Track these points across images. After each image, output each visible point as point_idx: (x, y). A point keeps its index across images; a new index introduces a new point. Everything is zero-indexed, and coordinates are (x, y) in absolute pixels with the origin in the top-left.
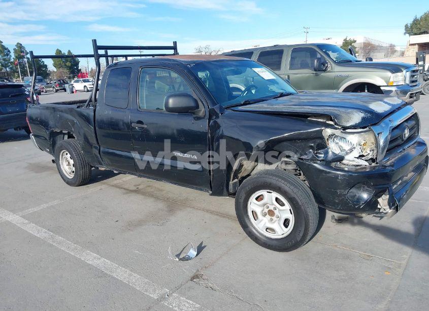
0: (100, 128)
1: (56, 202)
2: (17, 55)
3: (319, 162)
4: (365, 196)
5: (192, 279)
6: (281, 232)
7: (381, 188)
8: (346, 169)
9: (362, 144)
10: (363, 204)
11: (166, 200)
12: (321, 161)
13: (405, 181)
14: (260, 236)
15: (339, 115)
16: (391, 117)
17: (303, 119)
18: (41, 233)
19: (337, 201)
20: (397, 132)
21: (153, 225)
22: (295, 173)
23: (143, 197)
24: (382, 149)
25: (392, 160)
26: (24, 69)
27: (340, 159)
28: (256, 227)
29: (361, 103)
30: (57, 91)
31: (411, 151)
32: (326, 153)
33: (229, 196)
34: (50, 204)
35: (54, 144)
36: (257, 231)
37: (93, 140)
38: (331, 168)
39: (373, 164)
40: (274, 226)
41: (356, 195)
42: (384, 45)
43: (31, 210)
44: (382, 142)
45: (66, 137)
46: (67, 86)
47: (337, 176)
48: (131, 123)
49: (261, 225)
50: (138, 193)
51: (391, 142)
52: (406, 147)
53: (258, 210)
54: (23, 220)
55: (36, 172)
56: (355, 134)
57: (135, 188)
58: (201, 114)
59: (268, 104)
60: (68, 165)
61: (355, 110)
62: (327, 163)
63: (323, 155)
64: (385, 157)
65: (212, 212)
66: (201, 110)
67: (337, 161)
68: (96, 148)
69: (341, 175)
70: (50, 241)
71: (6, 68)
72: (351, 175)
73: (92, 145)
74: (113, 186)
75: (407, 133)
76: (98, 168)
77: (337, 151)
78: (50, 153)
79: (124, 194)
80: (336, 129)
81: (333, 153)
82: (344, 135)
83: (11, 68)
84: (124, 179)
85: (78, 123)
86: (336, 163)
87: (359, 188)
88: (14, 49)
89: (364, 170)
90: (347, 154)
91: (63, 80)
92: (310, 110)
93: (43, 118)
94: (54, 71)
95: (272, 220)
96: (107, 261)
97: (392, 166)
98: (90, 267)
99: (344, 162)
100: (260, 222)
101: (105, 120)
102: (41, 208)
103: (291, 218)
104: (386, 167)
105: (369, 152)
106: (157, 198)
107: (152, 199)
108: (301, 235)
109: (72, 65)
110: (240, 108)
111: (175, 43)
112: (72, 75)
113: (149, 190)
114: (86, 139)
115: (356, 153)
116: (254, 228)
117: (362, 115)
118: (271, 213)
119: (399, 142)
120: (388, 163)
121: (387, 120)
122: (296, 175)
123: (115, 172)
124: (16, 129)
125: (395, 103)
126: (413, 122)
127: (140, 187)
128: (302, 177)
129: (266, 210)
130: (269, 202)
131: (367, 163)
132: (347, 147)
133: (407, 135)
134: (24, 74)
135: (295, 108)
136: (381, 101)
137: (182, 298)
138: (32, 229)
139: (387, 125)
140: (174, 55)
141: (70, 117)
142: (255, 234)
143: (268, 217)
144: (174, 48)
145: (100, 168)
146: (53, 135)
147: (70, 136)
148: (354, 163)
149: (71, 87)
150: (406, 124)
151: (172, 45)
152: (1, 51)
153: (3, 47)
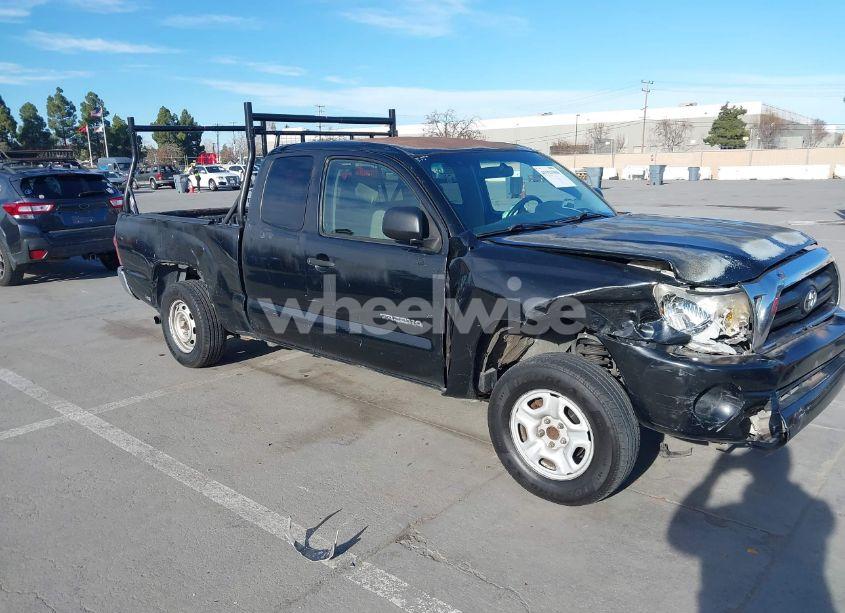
0: (250, 262)
1: (157, 394)
2: (86, 115)
3: (644, 344)
4: (727, 410)
5: (398, 539)
6: (566, 469)
7: (756, 397)
8: (695, 359)
9: (725, 314)
10: (722, 425)
11: (357, 400)
12: (648, 342)
13: (806, 388)
14: (527, 471)
15: (684, 262)
16: (781, 269)
17: (619, 264)
18: (133, 446)
19: (673, 416)
20: (792, 296)
21: (332, 443)
22: (602, 362)
23: (315, 392)
24: (762, 325)
25: (780, 346)
26: (98, 142)
27: (684, 340)
28: (522, 454)
29: (728, 241)
30: (158, 187)
31: (820, 332)
32: (659, 328)
33: (477, 398)
34: (147, 396)
35: (160, 289)
36: (522, 460)
37: (234, 285)
38: (666, 355)
39: (745, 353)
40: (556, 457)
41: (709, 408)
42: (803, 122)
43: (114, 405)
44: (762, 314)
45: (183, 275)
46: (177, 178)
47: (676, 371)
48: (307, 257)
49: (531, 451)
50: (307, 385)
51: (779, 314)
52: (811, 324)
53: (530, 425)
54: (100, 421)
55: (122, 338)
56: (713, 297)
57: (300, 376)
58: (435, 246)
59: (558, 235)
60: (183, 328)
61: (714, 254)
62: (660, 346)
63: (652, 332)
64: (767, 341)
65: (441, 427)
66: (434, 240)
67: (678, 344)
68: (239, 298)
69: (684, 370)
70: (149, 461)
71: (64, 138)
72: (700, 370)
73: (232, 294)
74: (261, 369)
75: (812, 300)
76: (238, 336)
77: (680, 326)
78: (152, 304)
79: (282, 385)
80: (678, 285)
81: (671, 328)
82: (692, 298)
83: (75, 140)
84: (282, 359)
85: (208, 251)
86: (675, 347)
87: (716, 395)
88: (82, 104)
89: (727, 362)
90: (698, 331)
91: (170, 167)
92: (631, 250)
93: (145, 240)
94: (153, 149)
95: (552, 445)
96: (249, 500)
97: (780, 357)
98: (219, 509)
99: (691, 345)
100: (531, 446)
101: (259, 249)
102: (132, 402)
103: (589, 447)
104: (768, 358)
105: (737, 330)
106: (342, 396)
107: (331, 398)
108: (602, 480)
109: (187, 137)
110: (507, 239)
111: (392, 112)
112: (186, 158)
113: (327, 380)
114: (222, 283)
115: (713, 331)
116: (518, 455)
117: (727, 263)
118: (553, 433)
119: (796, 314)
120: (774, 353)
121: (773, 273)
122: (603, 366)
123: (270, 344)
124: (85, 257)
125: (793, 243)
126: (826, 281)
127: (310, 374)
128: (614, 371)
129: (545, 427)
130: (552, 413)
131: (732, 351)
132: (697, 320)
133: (812, 304)
134: (98, 152)
135: (604, 245)
136: (767, 237)
137: (378, 570)
138: (116, 437)
139: (773, 282)
140: (389, 134)
141: (195, 240)
142: (518, 465)
143: (546, 439)
144: (391, 121)
145: (243, 337)
146: (161, 272)
147: (192, 275)
148: (709, 349)
149: (184, 180)
150: (811, 282)
151: (386, 115)
152: (59, 107)
153: (63, 100)
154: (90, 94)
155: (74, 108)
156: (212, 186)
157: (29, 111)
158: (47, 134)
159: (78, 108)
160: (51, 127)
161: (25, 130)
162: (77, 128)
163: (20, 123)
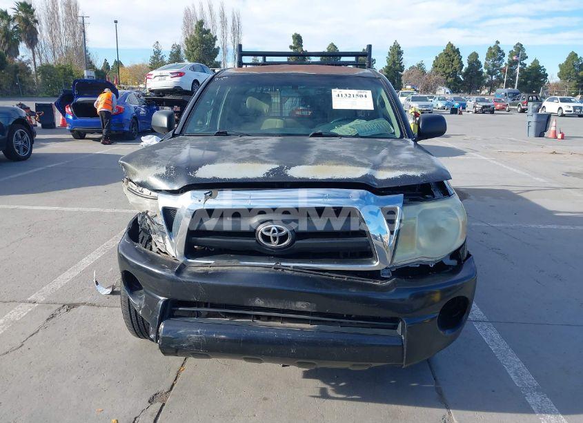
26: (515, 78)
30: (523, 111)
83: (498, 77)
152: (494, 53)
153: (499, 50)
154: (518, 44)
155: (504, 55)
156: (560, 113)
157: (474, 58)
158: (482, 72)
159: (507, 54)
160: (485, 68)
161: (468, 70)
162: (501, 69)
163: (466, 65)
